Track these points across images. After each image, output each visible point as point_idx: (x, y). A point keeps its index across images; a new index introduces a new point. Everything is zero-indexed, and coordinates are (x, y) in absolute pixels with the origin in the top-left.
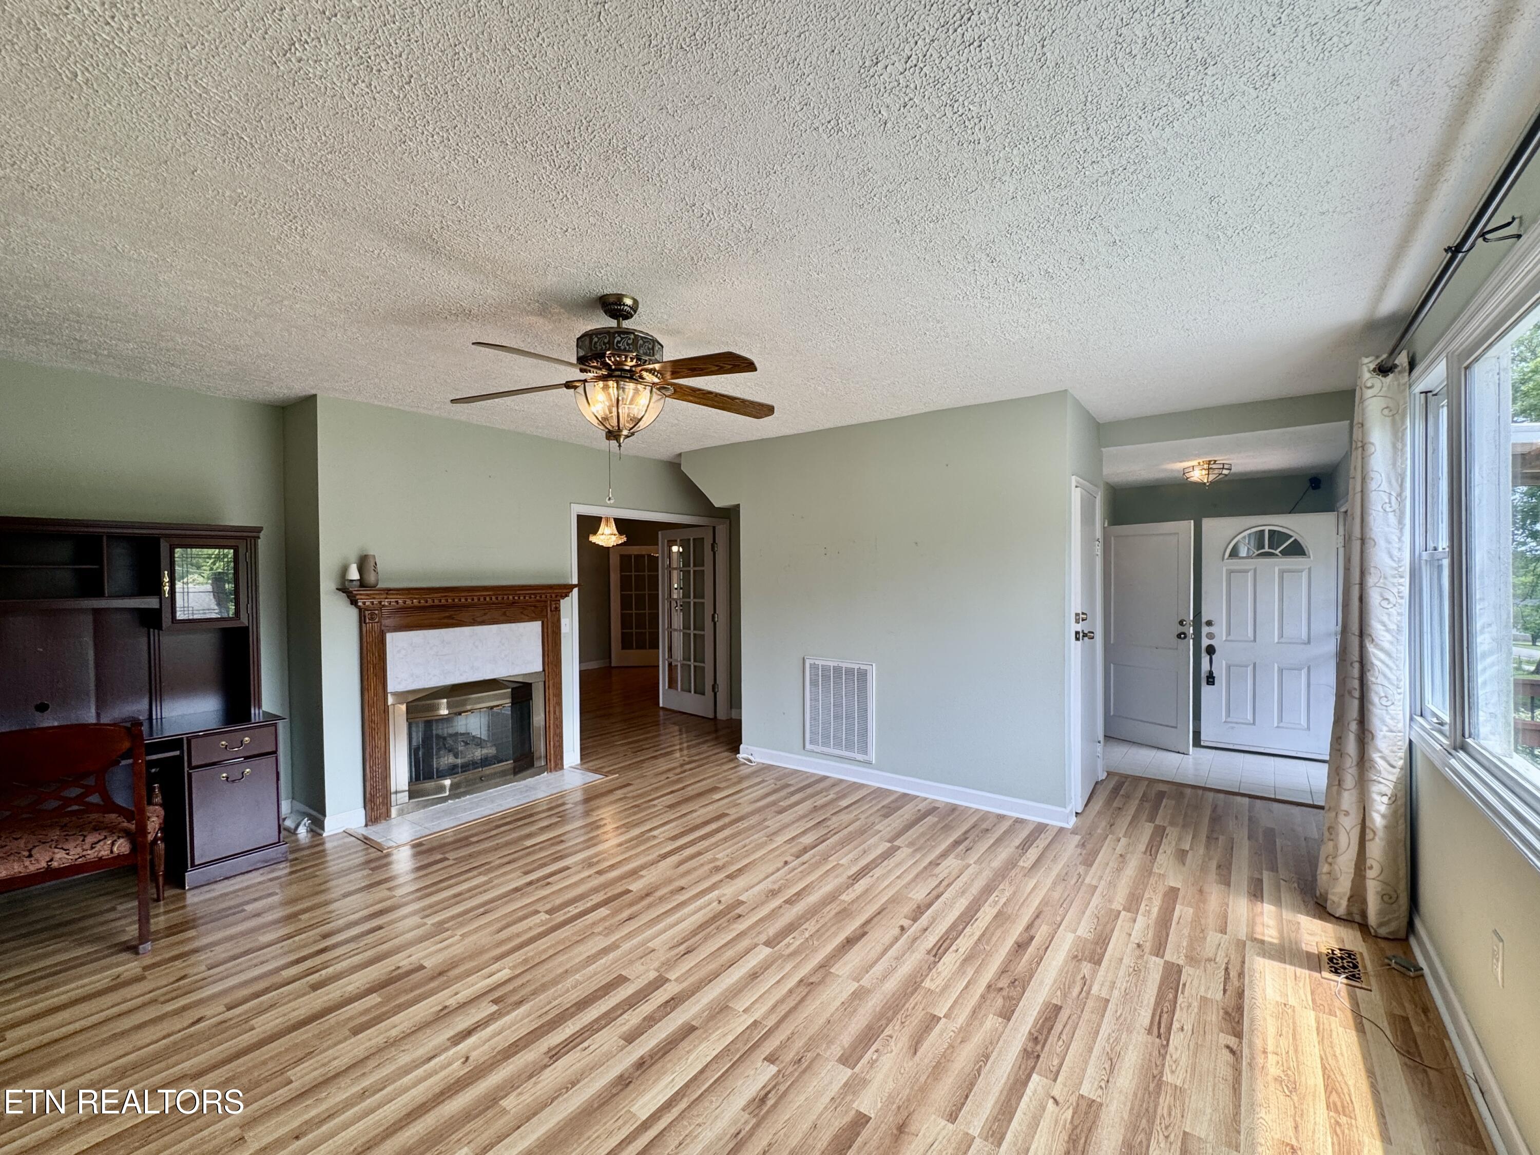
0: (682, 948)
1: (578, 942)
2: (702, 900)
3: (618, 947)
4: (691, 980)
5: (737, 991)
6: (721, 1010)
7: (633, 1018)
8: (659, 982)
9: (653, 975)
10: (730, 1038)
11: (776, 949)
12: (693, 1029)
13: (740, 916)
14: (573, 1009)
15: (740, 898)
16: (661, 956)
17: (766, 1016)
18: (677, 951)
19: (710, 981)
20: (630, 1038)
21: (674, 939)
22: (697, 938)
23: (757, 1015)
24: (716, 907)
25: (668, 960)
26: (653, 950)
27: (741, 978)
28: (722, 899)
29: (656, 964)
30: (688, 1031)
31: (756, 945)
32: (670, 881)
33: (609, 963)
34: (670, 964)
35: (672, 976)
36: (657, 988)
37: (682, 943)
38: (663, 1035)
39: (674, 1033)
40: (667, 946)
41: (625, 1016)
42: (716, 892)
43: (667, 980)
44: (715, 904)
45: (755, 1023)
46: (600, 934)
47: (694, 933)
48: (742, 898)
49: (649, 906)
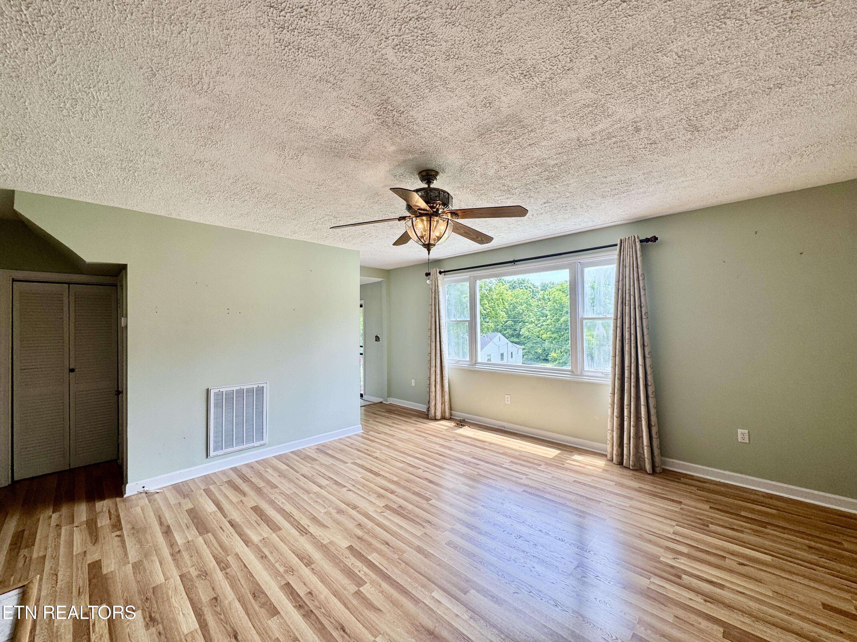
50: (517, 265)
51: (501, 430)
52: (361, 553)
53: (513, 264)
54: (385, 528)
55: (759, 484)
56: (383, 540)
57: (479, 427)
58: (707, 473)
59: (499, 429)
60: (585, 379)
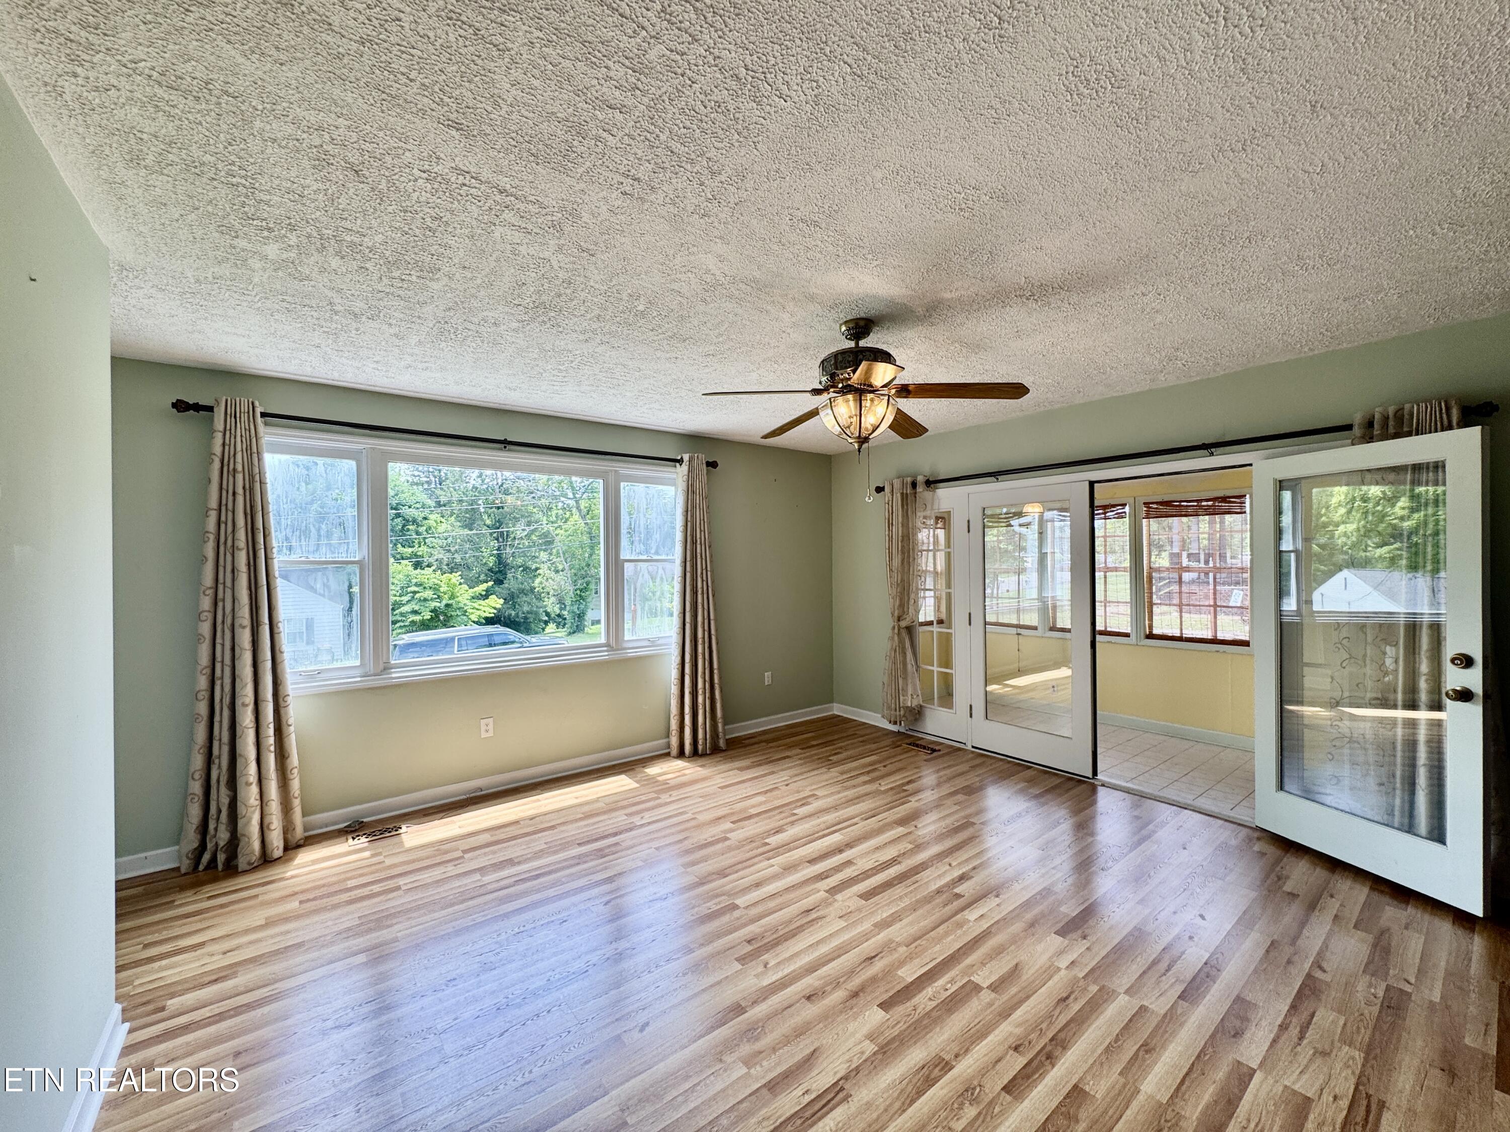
0: (814, 915)
1: (920, 938)
2: (786, 971)
3: (875, 925)
4: (808, 889)
5: (775, 877)
6: (789, 868)
7: (849, 872)
8: (833, 891)
9: (839, 897)
10: (787, 855)
11: (731, 902)
12: (809, 862)
13: (749, 942)
14: (896, 882)
15: (740, 967)
16: (832, 911)
17: (761, 861)
18: (819, 914)
19: (793, 886)
20: (849, 863)
21: (821, 926)
22: (798, 924)
23: (766, 863)
24: (771, 958)
25: (827, 907)
26: (840, 917)
27: (768, 885)
28: (761, 969)
29: (836, 905)
30: (813, 861)
31: (746, 908)
32: (826, 1018)
33: (880, 912)
34: (825, 903)
35: (822, 894)
36: (834, 887)
37: (813, 920)
38: (828, 862)
39: (822, 861)
40: (828, 919)
41: (856, 874)
42: (766, 982)
43: (827, 891)
44: (772, 963)
45: (768, 860)
46: (899, 945)
47: (800, 929)
48: (738, 966)
49: (851, 973)
50: (509, 450)
51: (476, 797)
52: (899, 991)
53: (503, 446)
54: (823, 960)
55: (779, 721)
56: (860, 965)
57: (425, 815)
58: (749, 727)
59: (471, 798)
60: (631, 653)
